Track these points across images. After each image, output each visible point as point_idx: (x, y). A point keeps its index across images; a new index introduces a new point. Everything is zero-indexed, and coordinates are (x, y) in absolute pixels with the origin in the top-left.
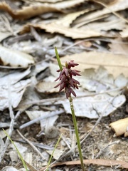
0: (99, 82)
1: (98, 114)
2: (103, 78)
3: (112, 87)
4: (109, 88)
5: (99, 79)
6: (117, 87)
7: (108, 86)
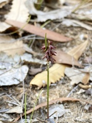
0: (3, 62)
1: (19, 80)
2: (5, 59)
3: (14, 63)
4: (12, 64)
5: (2, 60)
6: (16, 63)
7: (11, 63)
